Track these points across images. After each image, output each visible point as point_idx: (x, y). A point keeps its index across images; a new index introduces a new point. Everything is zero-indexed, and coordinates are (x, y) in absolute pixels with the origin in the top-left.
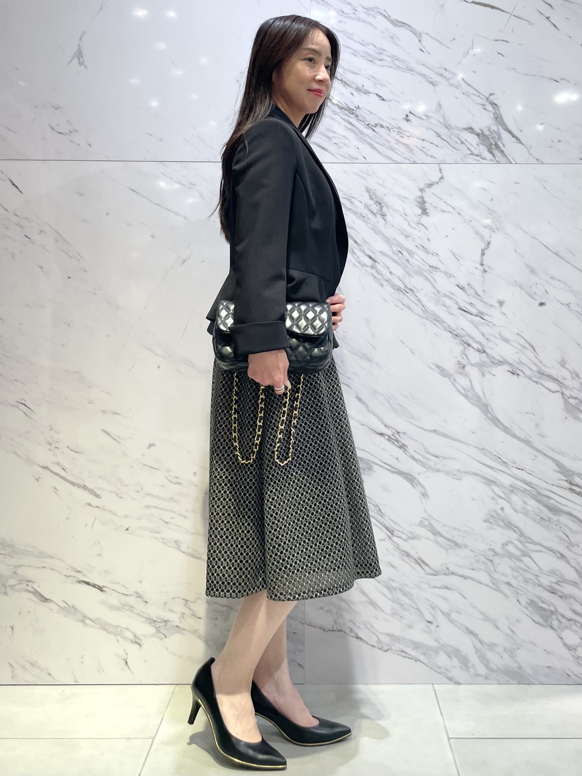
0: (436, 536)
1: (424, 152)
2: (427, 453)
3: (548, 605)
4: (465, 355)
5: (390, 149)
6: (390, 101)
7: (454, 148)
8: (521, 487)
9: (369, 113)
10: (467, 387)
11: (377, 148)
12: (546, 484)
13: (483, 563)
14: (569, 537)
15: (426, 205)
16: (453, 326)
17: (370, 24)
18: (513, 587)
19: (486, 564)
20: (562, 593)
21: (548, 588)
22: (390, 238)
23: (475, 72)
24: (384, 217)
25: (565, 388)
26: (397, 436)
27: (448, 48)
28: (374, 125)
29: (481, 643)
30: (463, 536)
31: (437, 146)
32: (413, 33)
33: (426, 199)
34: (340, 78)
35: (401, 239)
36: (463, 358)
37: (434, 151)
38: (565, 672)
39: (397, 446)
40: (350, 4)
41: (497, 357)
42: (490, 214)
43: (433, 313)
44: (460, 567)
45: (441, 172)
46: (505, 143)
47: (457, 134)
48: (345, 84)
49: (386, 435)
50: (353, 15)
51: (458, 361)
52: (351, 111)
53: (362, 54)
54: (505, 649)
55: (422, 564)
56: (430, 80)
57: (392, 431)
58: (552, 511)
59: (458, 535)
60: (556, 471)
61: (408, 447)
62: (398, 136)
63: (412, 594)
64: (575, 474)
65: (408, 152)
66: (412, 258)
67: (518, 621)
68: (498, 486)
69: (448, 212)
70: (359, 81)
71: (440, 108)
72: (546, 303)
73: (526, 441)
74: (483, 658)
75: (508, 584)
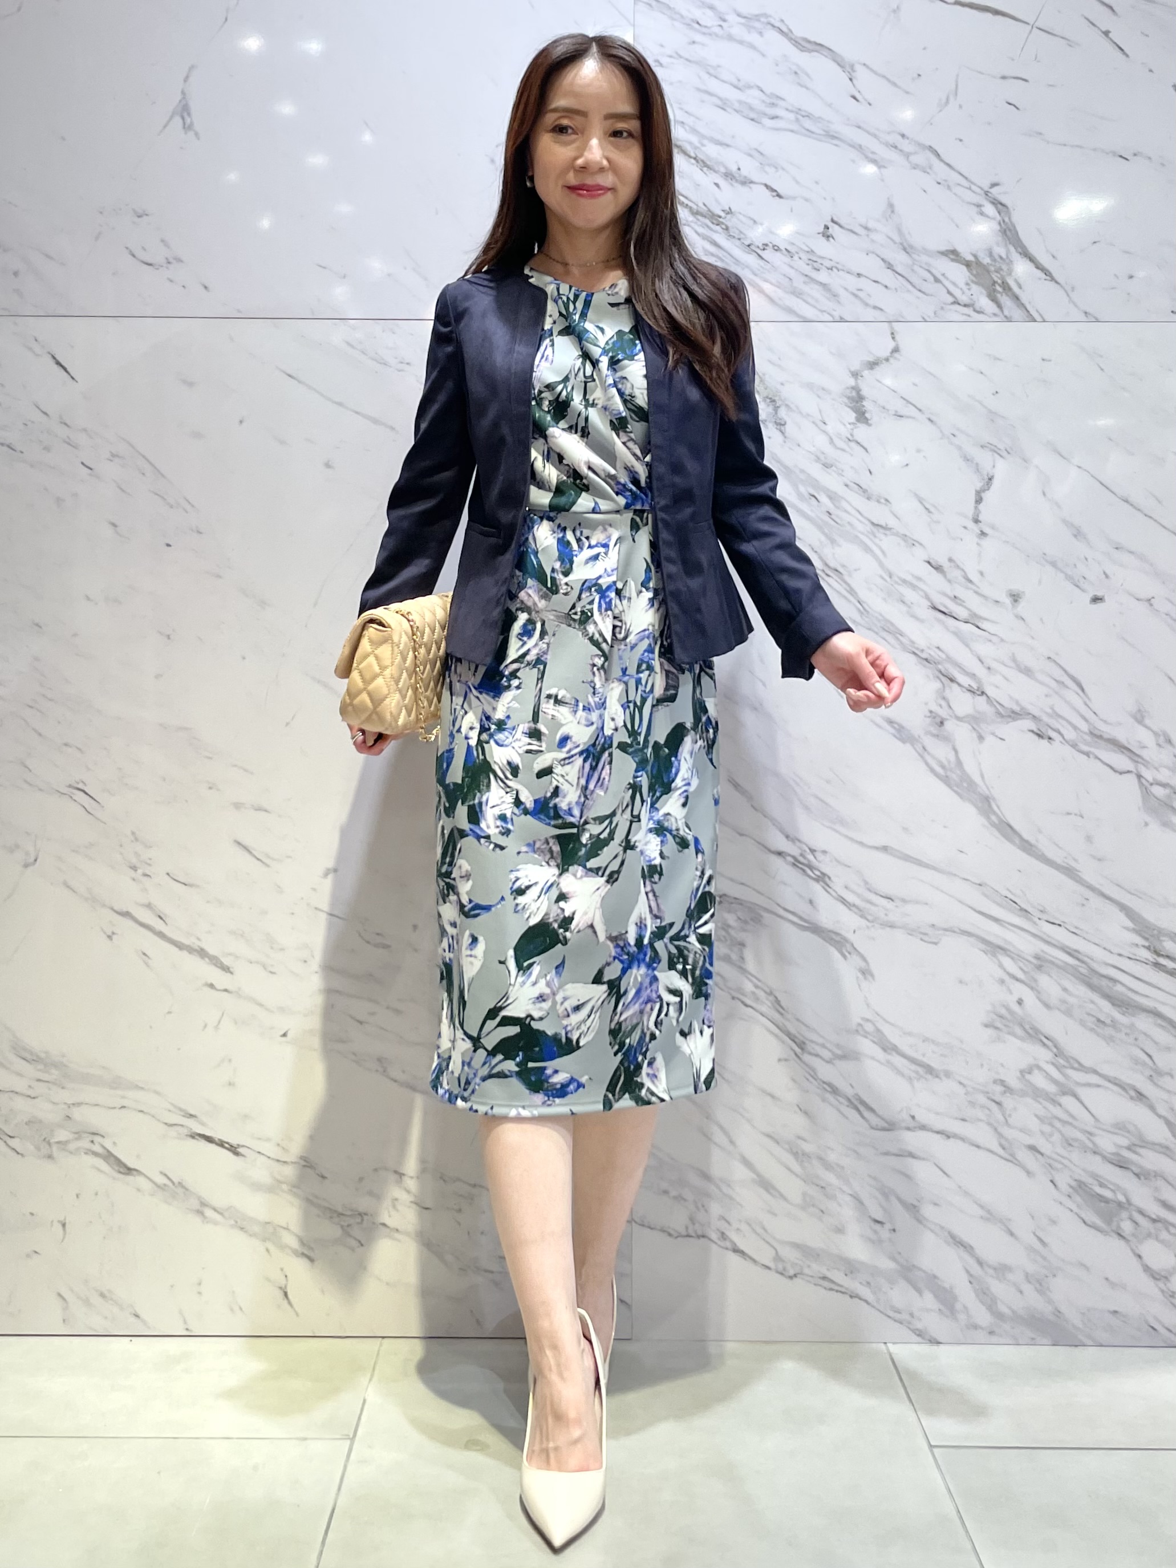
0: (890, 1054)
1: (861, 299)
2: (869, 890)
3: (1112, 1190)
4: (944, 698)
5: (794, 293)
6: (794, 198)
7: (920, 291)
8: (1056, 958)
9: (752, 222)
10: (949, 762)
11: (767, 291)
12: (1109, 954)
13: (983, 1107)
14: (1155, 1058)
15: (864, 403)
16: (921, 642)
17: (752, 47)
18: (1042, 1154)
19: (989, 1109)
20: (1141, 1167)
21: (1112, 1157)
22: (794, 469)
23: (961, 140)
24: (782, 428)
25: (1143, 764)
26: (811, 857)
27: (907, 93)
28: (762, 248)
29: (980, 1263)
30: (942, 1055)
31: (886, 287)
32: (839, 64)
33: (865, 392)
34: (693, 155)
35: (816, 471)
36: (941, 706)
37: (878, 295)
38: (1146, 1322)
39: (809, 876)
40: (711, 7)
41: (1008, 704)
42: (992, 421)
43: (880, 618)
44: (937, 1114)
45: (893, 338)
46: (1021, 281)
47: (926, 264)
48: (704, 164)
49: (790, 855)
50: (717, 30)
51: (931, 712)
52: (715, 218)
53: (737, 106)
54: (1027, 1276)
55: (862, 1108)
56: (870, 155)
57: (800, 848)
58: (1119, 1006)
59: (933, 1052)
60: (1125, 928)
61: (832, 878)
62: (810, 267)
63: (843, 1168)
64: (1166, 935)
65: (828, 299)
66: (838, 508)
67: (1053, 1222)
68: (1012, 958)
69: (908, 417)
70: (732, 159)
71: (893, 212)
72: (1106, 598)
73: (1067, 869)
74: (985, 1293)
75: (1033, 1148)
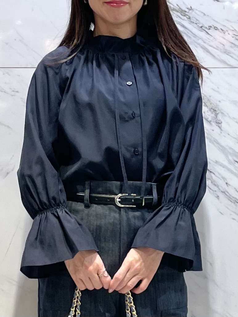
5: (225, 52)
6: (225, 1)
9: (203, 14)
11: (211, 51)
22: (227, 147)
24: (220, 125)
28: (208, 28)
52: (183, 13)
62: (234, 38)
